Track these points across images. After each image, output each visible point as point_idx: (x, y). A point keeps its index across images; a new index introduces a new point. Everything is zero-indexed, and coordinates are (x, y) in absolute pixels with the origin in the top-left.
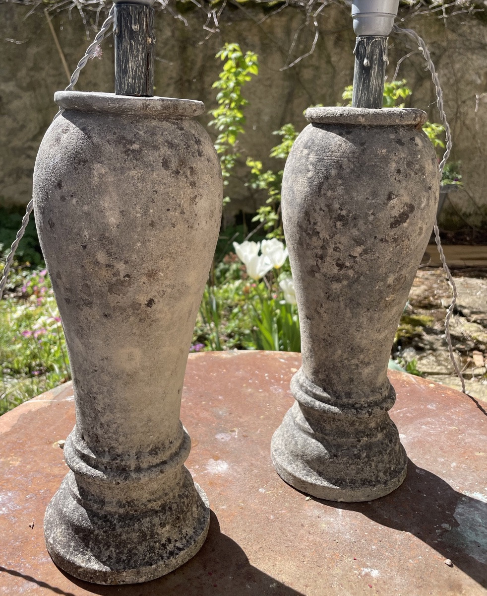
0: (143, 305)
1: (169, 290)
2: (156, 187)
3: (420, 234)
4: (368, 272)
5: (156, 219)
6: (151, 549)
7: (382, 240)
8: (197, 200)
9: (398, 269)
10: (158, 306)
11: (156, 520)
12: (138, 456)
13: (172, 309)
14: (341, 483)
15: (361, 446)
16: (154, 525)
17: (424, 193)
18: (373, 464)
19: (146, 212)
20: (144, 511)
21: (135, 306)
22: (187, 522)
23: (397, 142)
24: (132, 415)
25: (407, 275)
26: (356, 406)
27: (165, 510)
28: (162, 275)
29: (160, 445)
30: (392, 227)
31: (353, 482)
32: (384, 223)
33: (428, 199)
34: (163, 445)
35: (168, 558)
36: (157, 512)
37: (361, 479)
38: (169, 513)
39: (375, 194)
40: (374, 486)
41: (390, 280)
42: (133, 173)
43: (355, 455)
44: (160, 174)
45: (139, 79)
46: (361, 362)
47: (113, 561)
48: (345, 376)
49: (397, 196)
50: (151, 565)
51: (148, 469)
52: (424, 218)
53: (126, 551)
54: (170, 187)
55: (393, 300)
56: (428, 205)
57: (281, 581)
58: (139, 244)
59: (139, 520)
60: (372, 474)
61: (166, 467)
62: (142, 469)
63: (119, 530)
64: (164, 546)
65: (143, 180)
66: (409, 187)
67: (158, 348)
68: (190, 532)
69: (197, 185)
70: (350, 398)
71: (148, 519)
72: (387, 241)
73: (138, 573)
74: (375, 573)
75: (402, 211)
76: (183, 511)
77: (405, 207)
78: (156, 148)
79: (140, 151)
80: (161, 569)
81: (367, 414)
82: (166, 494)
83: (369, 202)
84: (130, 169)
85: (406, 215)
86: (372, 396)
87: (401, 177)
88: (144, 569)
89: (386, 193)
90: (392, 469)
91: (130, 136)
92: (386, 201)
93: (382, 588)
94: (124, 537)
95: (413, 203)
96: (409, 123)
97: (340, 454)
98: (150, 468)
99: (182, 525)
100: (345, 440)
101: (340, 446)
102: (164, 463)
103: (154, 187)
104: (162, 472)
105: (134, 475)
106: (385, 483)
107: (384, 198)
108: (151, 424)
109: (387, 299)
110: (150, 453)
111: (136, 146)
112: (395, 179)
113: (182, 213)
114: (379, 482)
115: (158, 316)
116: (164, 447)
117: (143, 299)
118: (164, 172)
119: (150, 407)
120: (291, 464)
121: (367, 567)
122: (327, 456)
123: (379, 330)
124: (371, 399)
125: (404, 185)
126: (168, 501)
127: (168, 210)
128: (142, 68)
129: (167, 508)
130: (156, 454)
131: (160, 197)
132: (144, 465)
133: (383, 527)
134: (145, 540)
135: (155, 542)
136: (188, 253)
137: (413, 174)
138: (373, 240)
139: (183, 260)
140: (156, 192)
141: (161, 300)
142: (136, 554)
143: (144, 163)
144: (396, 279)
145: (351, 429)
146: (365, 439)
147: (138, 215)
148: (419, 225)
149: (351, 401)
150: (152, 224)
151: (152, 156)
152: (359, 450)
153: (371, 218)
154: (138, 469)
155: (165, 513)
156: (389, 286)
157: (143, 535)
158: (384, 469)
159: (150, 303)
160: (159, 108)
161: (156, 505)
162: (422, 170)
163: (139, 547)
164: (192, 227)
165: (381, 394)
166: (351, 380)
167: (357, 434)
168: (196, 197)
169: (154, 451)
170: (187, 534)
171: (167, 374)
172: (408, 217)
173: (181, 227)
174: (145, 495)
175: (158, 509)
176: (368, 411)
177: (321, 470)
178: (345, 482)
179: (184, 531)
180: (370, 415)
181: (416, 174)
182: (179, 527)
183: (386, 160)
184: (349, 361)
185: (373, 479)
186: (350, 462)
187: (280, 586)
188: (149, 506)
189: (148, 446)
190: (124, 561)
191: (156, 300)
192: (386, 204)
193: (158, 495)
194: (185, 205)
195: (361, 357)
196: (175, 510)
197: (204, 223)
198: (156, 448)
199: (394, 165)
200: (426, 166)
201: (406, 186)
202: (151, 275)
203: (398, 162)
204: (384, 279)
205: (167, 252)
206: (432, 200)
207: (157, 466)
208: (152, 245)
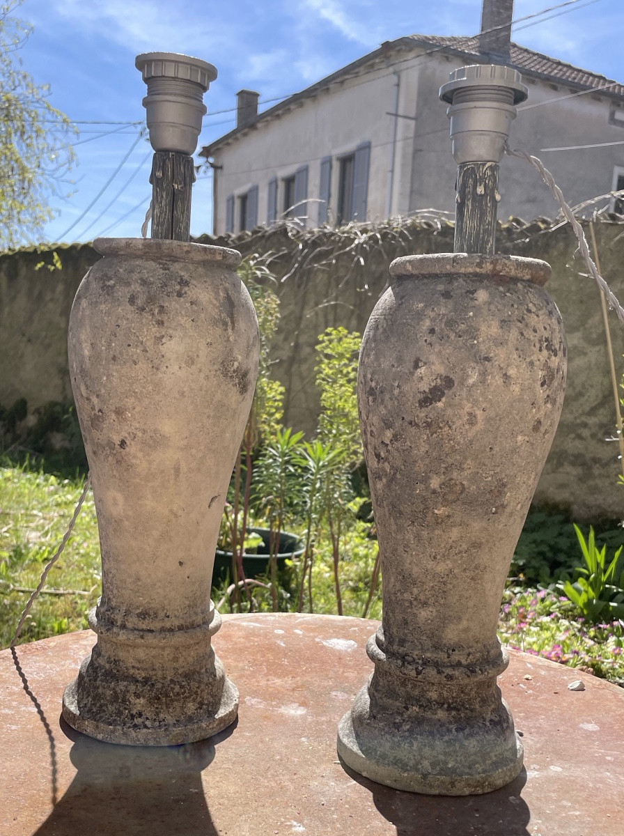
0: (117, 446)
1: (139, 434)
2: (119, 322)
4: (403, 467)
5: (117, 354)
6: (119, 713)
7: (410, 423)
8: (164, 340)
9: (443, 470)
10: (132, 448)
11: (132, 688)
12: (127, 613)
13: (147, 457)
14: (371, 753)
15: (409, 717)
16: (128, 691)
19: (109, 345)
20: (126, 674)
21: (110, 444)
22: (170, 710)
23: (443, 295)
24: (123, 567)
25: (465, 483)
26: (407, 658)
27: (147, 684)
28: (130, 415)
29: (151, 612)
30: (421, 406)
32: (411, 399)
33: (482, 374)
34: (155, 613)
35: (129, 727)
36: (137, 681)
38: (149, 688)
39: (400, 360)
41: (435, 483)
42: (103, 307)
43: (395, 723)
44: (126, 310)
46: (416, 599)
47: (86, 709)
49: (425, 364)
50: (111, 725)
51: (132, 630)
53: (98, 705)
54: (132, 322)
55: (449, 516)
56: (482, 382)
58: (105, 378)
59: (117, 680)
61: (149, 637)
62: (127, 628)
63: (98, 682)
64: (133, 717)
65: (110, 315)
66: (443, 353)
67: (138, 499)
68: (170, 720)
69: (166, 324)
70: (402, 646)
71: (125, 683)
72: (417, 425)
73: (97, 727)
75: (433, 384)
76: (167, 696)
77: (439, 380)
79: (113, 287)
81: (414, 671)
82: (154, 670)
83: (394, 369)
85: (440, 390)
86: (433, 652)
87: (434, 339)
89: (413, 359)
91: (110, 273)
92: (412, 370)
94: (100, 690)
95: (451, 376)
96: (470, 270)
97: (379, 716)
99: (162, 708)
100: (391, 702)
102: (151, 631)
103: (117, 321)
104: (142, 637)
105: (115, 630)
106: (425, 775)
107: (410, 365)
108: (139, 583)
109: (436, 511)
110: (139, 615)
111: (112, 282)
112: (426, 341)
113: (145, 351)
115: (134, 461)
116: (156, 617)
117: (117, 439)
118: (129, 307)
119: (138, 564)
122: (367, 716)
123: (435, 558)
124: (428, 655)
125: (436, 350)
126: (154, 677)
127: (129, 345)
129: (150, 683)
130: (144, 619)
131: (122, 332)
132: (130, 625)
134: (116, 701)
135: (125, 709)
136: (157, 398)
137: (453, 336)
138: (401, 422)
139: (150, 403)
140: (119, 326)
141: (133, 443)
142: (105, 711)
143: (113, 297)
144: (443, 484)
145: (401, 691)
146: (416, 709)
147: (103, 348)
149: (402, 651)
150: (114, 358)
151: (122, 292)
152: (404, 720)
153: (396, 392)
154: (123, 627)
155: (144, 686)
156: (434, 492)
157: (115, 696)
158: (433, 760)
159: (123, 444)
160: (141, 247)
161: (140, 675)
162: (472, 333)
163: (109, 706)
164: (158, 369)
165: (449, 656)
166: (406, 622)
167: (408, 699)
168: (163, 336)
169: (143, 615)
170: (164, 720)
171: (156, 533)
172: (443, 394)
173: (143, 366)
174: (131, 660)
175: (140, 679)
176: (417, 669)
178: (376, 753)
179: (162, 716)
180: (419, 673)
181: (460, 336)
182: (157, 708)
183: (419, 316)
184: (402, 593)
186: (386, 729)
188: (132, 671)
189: (138, 608)
190: (93, 712)
191: (128, 442)
192: (412, 374)
193: (145, 665)
194: (148, 344)
195: (415, 591)
196: (158, 689)
197: (176, 367)
198: (147, 614)
199: (427, 323)
200: (483, 328)
201: (440, 352)
202: (119, 412)
203: (433, 320)
204: (426, 480)
205: (130, 390)
206: (493, 377)
207: (143, 630)
208: (115, 381)
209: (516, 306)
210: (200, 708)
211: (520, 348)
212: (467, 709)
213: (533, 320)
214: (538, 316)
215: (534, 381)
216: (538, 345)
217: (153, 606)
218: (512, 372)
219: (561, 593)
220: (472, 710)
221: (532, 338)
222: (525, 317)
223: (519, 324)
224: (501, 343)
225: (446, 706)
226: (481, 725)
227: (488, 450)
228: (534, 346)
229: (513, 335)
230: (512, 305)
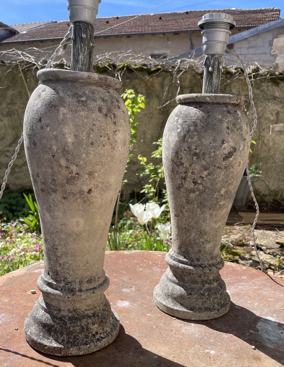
0: (85, 193)
1: (100, 185)
2: (95, 122)
3: (239, 166)
4: (210, 186)
5: (94, 141)
6: (87, 337)
7: (218, 167)
8: (117, 133)
9: (227, 186)
10: (94, 194)
11: (90, 321)
12: (81, 283)
13: (101, 197)
14: (194, 309)
15: (205, 289)
16: (89, 324)
17: (242, 142)
18: (211, 299)
19: (88, 136)
20: (83, 315)
21: (81, 192)
22: (107, 325)
23: (228, 112)
24: (78, 258)
25: (232, 189)
26: (202, 266)
27: (95, 316)
28: (97, 175)
29: (93, 279)
30: (224, 160)
31: (200, 309)
32: (220, 157)
33: (244, 146)
34: (94, 278)
35: (96, 342)
36: (90, 317)
37: (205, 308)
38: (97, 318)
39: (215, 140)
40: (212, 311)
41: (223, 192)
42: (82, 113)
43: (201, 294)
44: (97, 115)
45: (85, 66)
46: (206, 241)
47: (65, 342)
48: (196, 249)
49: (227, 142)
50: (87, 345)
51: (86, 291)
52: (242, 157)
53: (72, 337)
54: (102, 123)
55: (224, 204)
56: (244, 149)
57: (160, 355)
58: (84, 155)
59: (80, 320)
60: (211, 305)
61: (96, 291)
62: (83, 291)
63: (69, 325)
64: (94, 335)
65: (88, 118)
66: (233, 137)
67: (93, 220)
68: (109, 330)
69: (117, 124)
70: (199, 261)
71: (85, 320)
72: (221, 168)
73: (80, 349)
74: (212, 352)
75: (229, 151)
76: (105, 318)
77: (232, 149)
78: (95, 101)
79: (86, 101)
80: (93, 348)
81: (208, 270)
82: (95, 308)
83: (211, 145)
84: (80, 111)
86: (211, 260)
87: (229, 131)
88: (83, 347)
89: (221, 140)
90: (222, 303)
91: (80, 93)
92: (221, 145)
93: (216, 359)
94: (71, 329)
95: (236, 147)
96: (234, 102)
97: (193, 293)
98: (87, 290)
99: (104, 325)
100: (196, 285)
101: (193, 289)
102: (95, 288)
103: (93, 122)
104: (94, 293)
105: (78, 293)
106: (218, 310)
107: (220, 143)
108: (88, 265)
109: (221, 203)
110: (87, 282)
111: (84, 99)
112: (226, 132)
113: (109, 139)
114: (215, 309)
115: (94, 200)
116: (95, 280)
117: (86, 189)
118: (99, 114)
119: (88, 255)
120: (165, 300)
121: (208, 349)
122: (186, 295)
123: (216, 222)
124: (211, 262)
125: (231, 136)
126: (97, 311)
127: (101, 136)
128: (87, 60)
129: (96, 315)
130: (91, 283)
131: (97, 129)
132: (84, 289)
133: (217, 331)
134: (83, 331)
135: (89, 333)
136: (111, 164)
137: (236, 130)
138: (213, 167)
139: (108, 167)
140: (95, 125)
141: (96, 190)
142: (78, 339)
143: (88, 108)
144: (226, 192)
145: (199, 280)
146: (207, 285)
147: (84, 138)
148: (239, 160)
149: (199, 263)
150: (92, 144)
151: (92, 105)
152: (204, 291)
153: (213, 154)
154: (80, 290)
155: (95, 318)
156: (222, 195)
157: (83, 328)
158: (217, 303)
159: (90, 191)
160: (97, 79)
161: (90, 313)
162: (241, 128)
163: (80, 335)
164: (114, 149)
165: (216, 260)
166: (200, 251)
167: (203, 282)
168: (116, 131)
169: (90, 281)
170: (107, 331)
171: (98, 236)
172: (233, 154)
173: (108, 147)
174: (84, 307)
175: (91, 315)
176: (209, 269)
177: (182, 303)
178: (196, 309)
179: (105, 329)
180: (210, 271)
181: (238, 130)
182: (102, 326)
183: (221, 121)
184: (199, 240)
185: (212, 307)
186: (199, 297)
188: (86, 312)
189: (86, 278)
190: (71, 342)
191: (93, 190)
193: (91, 307)
194: (111, 135)
195: (206, 237)
196: (101, 317)
197: (120, 147)
198: (91, 280)
199: (226, 124)
201: (232, 137)
202: (91, 174)
203: (227, 123)
204: (219, 191)
205: (100, 161)
206: (246, 147)
207: (91, 289)
208: (91, 156)
217: (93, 275)
219: (23, 223)
224: (247, 133)
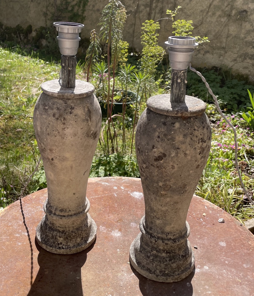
0: (50, 160)
1: (58, 157)
2: (50, 123)
4: (149, 177)
5: (49, 133)
6: (54, 243)
7: (151, 165)
8: (65, 129)
9: (163, 181)
10: (56, 161)
11: (58, 234)
12: (56, 209)
13: (61, 164)
14: (139, 264)
15: (153, 254)
16: (57, 235)
18: (154, 264)
19: (46, 130)
21: (48, 159)
22: (72, 242)
23: (163, 124)
24: (54, 195)
25: (171, 185)
26: (152, 235)
27: (63, 233)
28: (54, 151)
29: (64, 210)
30: (155, 161)
31: (144, 266)
32: (151, 158)
33: (177, 153)
35: (57, 248)
36: (60, 232)
37: (147, 268)
39: (148, 144)
40: (151, 273)
41: (161, 184)
42: (44, 116)
43: (148, 256)
47: (43, 239)
49: (156, 148)
50: (51, 247)
53: (47, 238)
54: (54, 123)
55: (166, 194)
56: (176, 156)
57: (82, 279)
58: (45, 139)
59: (53, 231)
60: (153, 269)
61: (64, 218)
62: (56, 215)
63: (47, 231)
64: (59, 244)
65: (46, 119)
66: (163, 145)
67: (59, 175)
68: (71, 245)
69: (66, 124)
71: (56, 232)
72: (153, 166)
73: (47, 247)
75: (159, 155)
76: (70, 237)
77: (161, 154)
78: (52, 109)
79: (47, 109)
82: (66, 228)
83: (146, 146)
84: (43, 115)
85: (161, 157)
86: (161, 234)
87: (159, 140)
88: (49, 247)
89: (152, 145)
90: (166, 272)
91: (47, 104)
92: (152, 149)
94: (48, 234)
95: (165, 153)
96: (173, 115)
97: (143, 252)
98: (58, 215)
99: (69, 241)
100: (147, 247)
102: (64, 216)
103: (49, 122)
104: (61, 219)
105: (52, 215)
106: (157, 276)
107: (151, 147)
108: (60, 200)
109: (161, 192)
110: (60, 210)
111: (47, 108)
112: (156, 140)
113: (59, 133)
114: (155, 273)
115: (56, 165)
116: (66, 211)
117: (50, 158)
118: (53, 118)
119: (59, 194)
122: (139, 250)
124: (159, 235)
125: (160, 144)
126: (66, 231)
127: (53, 131)
129: (64, 233)
130: (62, 212)
131: (51, 126)
132: (57, 214)
134: (53, 238)
135: (56, 241)
136: (64, 147)
137: (166, 140)
138: (148, 163)
139: (61, 148)
141: (56, 160)
142: (49, 241)
143: (47, 113)
144: (164, 185)
145: (150, 244)
146: (155, 252)
147: (44, 130)
149: (150, 232)
150: (48, 134)
151: (50, 112)
152: (151, 255)
153: (147, 154)
154: (55, 214)
155: (62, 234)
156: (160, 187)
157: (53, 236)
162: (173, 139)
164: (63, 138)
165: (167, 236)
167: (152, 248)
168: (65, 128)
169: (62, 210)
170: (69, 245)
172: (162, 159)
173: (58, 137)
174: (58, 224)
175: (61, 231)
176: (155, 240)
178: (141, 264)
179: (68, 244)
180: (156, 241)
181: (168, 140)
182: (67, 241)
183: (155, 130)
185: (153, 271)
186: (145, 257)
187: (80, 280)
188: (58, 228)
189: (60, 208)
190: (45, 241)
191: (54, 159)
192: (152, 150)
193: (62, 226)
194: (60, 130)
196: (67, 235)
197: (70, 137)
198: (63, 210)
199: (157, 134)
200: (177, 138)
202: (51, 150)
203: (159, 133)
204: (157, 183)
205: (54, 144)
206: (180, 154)
207: (61, 216)
208: (49, 141)
209: (189, 129)
210: (82, 240)
211: (191, 144)
212: (173, 252)
213: (196, 133)
214: (198, 131)
215: (196, 154)
216: (198, 142)
217: (65, 207)
218: (188, 152)
220: (175, 253)
221: (195, 140)
222: (193, 132)
223: (191, 136)
224: (184, 143)
225: (165, 251)
226: (178, 258)
227: (179, 176)
228: (196, 142)
229: (188, 139)
230: (188, 129)
